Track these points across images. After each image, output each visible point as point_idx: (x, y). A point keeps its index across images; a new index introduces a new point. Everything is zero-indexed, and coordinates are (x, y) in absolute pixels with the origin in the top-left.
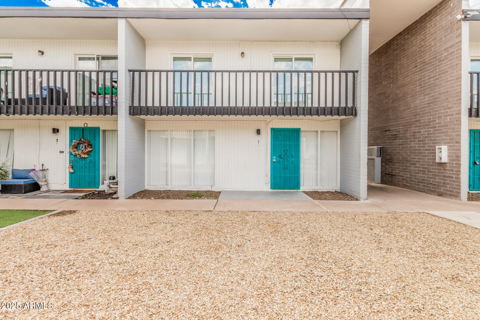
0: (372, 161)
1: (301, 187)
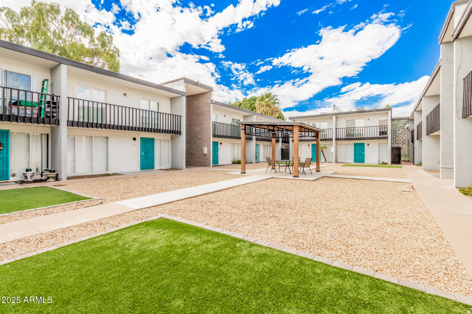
1: (155, 168)
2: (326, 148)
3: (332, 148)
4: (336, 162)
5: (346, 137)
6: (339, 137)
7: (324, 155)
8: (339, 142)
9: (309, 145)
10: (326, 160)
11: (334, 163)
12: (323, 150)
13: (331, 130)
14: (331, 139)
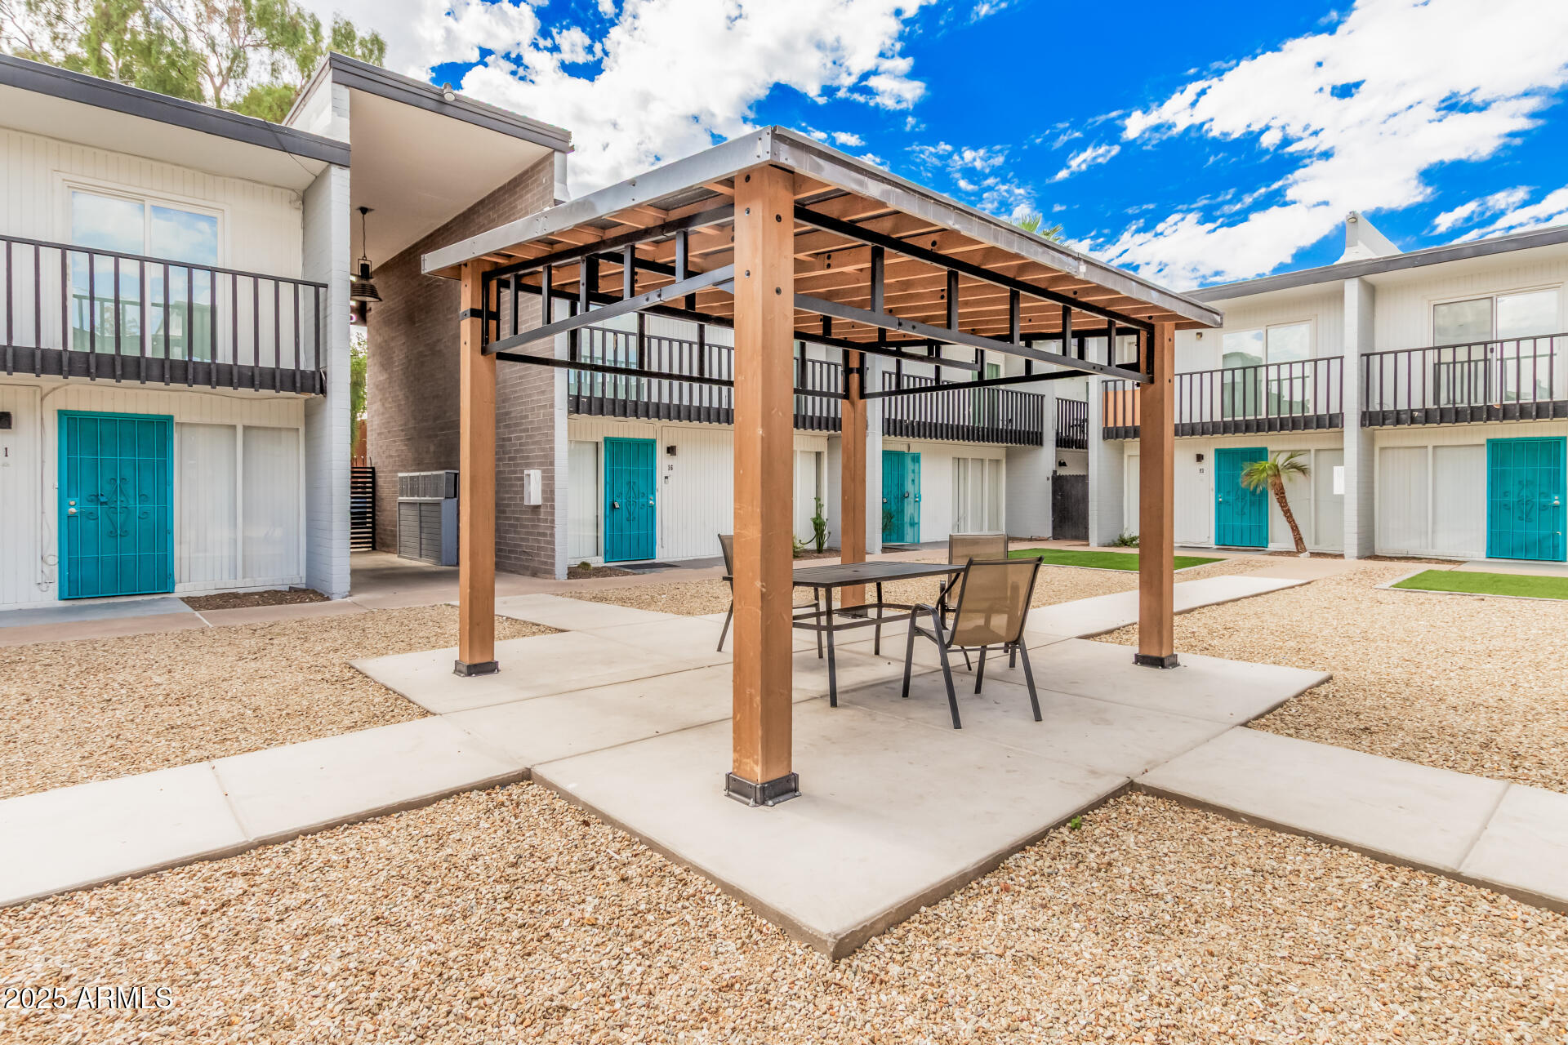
0: (436, 508)
1: (178, 588)
2: (1302, 470)
3: (1338, 471)
4: (1369, 553)
5: (1430, 405)
6: (1389, 406)
7: (1288, 514)
8: (1387, 435)
9: (1200, 458)
10: (1299, 540)
11: (1352, 563)
12: (1284, 479)
13: (1335, 364)
14: (1331, 417)
